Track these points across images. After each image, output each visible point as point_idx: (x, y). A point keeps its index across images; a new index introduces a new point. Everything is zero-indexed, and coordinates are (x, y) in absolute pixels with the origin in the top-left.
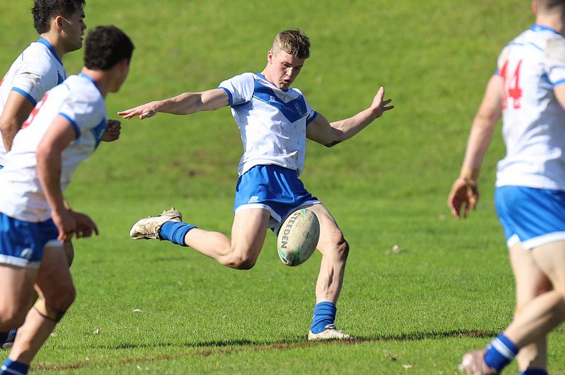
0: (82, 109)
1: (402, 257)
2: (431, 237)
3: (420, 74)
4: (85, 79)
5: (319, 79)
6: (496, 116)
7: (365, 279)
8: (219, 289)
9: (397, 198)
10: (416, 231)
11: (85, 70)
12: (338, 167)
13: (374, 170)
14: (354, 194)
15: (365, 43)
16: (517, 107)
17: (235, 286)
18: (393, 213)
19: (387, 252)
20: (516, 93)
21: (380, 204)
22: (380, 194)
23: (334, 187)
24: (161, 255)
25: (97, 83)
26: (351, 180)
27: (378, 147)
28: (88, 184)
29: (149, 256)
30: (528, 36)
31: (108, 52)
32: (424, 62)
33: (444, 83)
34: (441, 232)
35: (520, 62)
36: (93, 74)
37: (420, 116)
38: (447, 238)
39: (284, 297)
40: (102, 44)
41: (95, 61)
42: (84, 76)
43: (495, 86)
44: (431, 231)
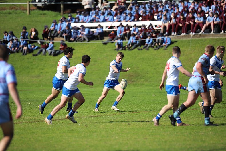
0: (84, 71)
1: (155, 97)
2: (160, 93)
3: (158, 64)
4: (82, 65)
5: (140, 65)
6: (166, 73)
7: (149, 101)
8: (123, 103)
9: (154, 86)
10: (157, 92)
11: (82, 63)
12: (144, 81)
13: (150, 81)
14: (146, 86)
15: (148, 59)
16: (169, 71)
17: (126, 102)
18: (154, 89)
19: (153, 96)
20: (169, 68)
21: (151, 87)
22: (151, 86)
23: (143, 84)
24: (113, 96)
25: (84, 66)
26: (146, 83)
27: (151, 77)
28: (100, 84)
29: (111, 97)
30: (171, 58)
31: (86, 60)
32: (159, 62)
33: (162, 66)
34: (162, 92)
35: (170, 63)
36: (83, 64)
37: (158, 72)
38: (163, 93)
39: (134, 104)
40: (85, 58)
41: (84, 62)
42: (82, 64)
43: (166, 67)
44: (160, 92)
